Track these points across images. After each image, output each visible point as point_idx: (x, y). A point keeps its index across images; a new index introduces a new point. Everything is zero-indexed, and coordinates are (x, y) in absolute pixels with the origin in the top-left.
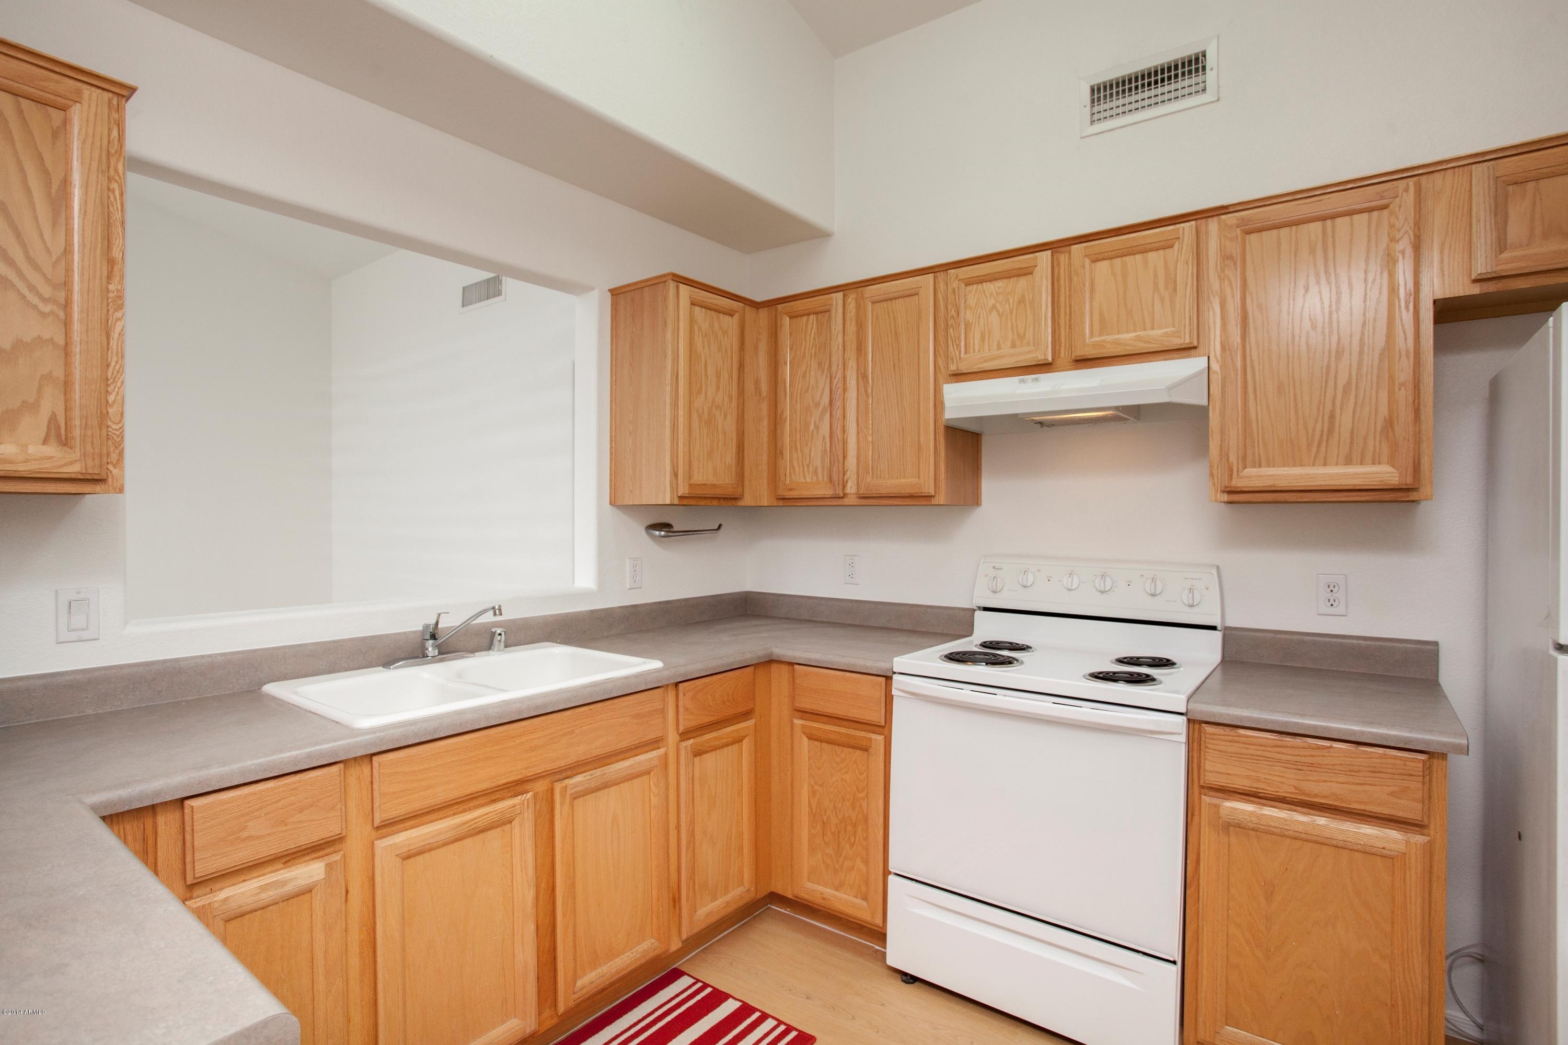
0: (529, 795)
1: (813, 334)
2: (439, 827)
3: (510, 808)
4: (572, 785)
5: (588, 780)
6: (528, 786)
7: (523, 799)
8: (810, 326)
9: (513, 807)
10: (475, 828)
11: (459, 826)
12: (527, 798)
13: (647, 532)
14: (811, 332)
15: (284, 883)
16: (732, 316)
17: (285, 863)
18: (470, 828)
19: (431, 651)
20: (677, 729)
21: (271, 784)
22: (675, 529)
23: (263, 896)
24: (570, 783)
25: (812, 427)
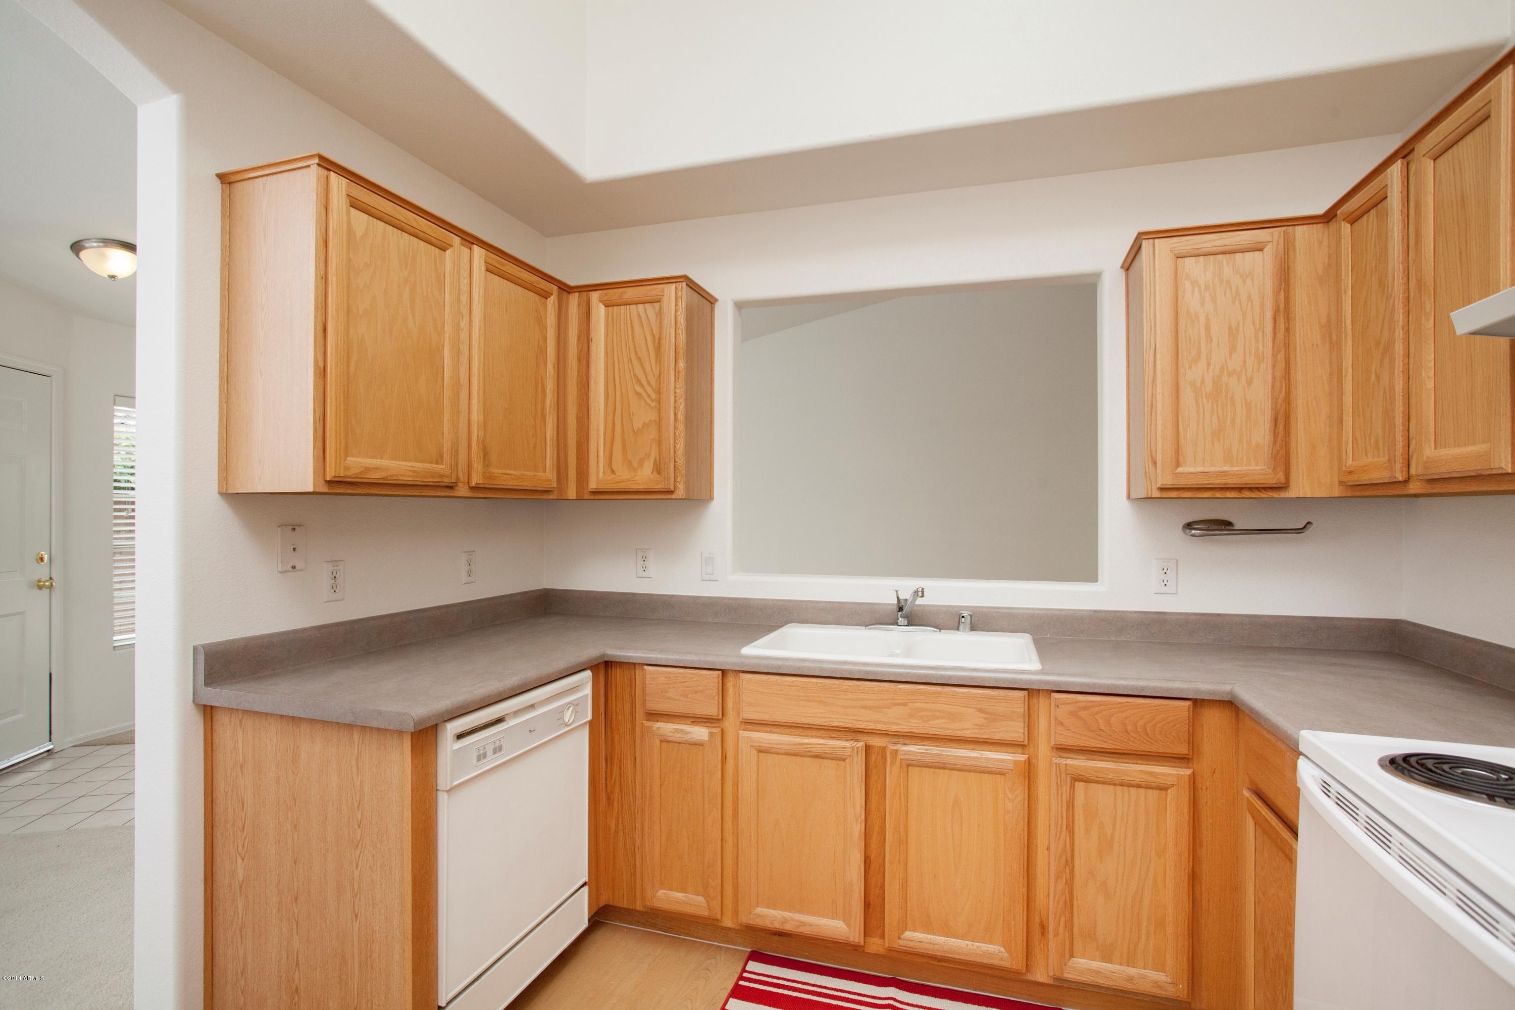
0: (861, 744)
1: (1373, 238)
2: (782, 739)
3: (838, 748)
4: (903, 751)
5: (922, 753)
6: (860, 737)
7: (853, 745)
8: (1370, 226)
9: (844, 748)
10: (809, 751)
11: (796, 744)
12: (857, 746)
13: (1184, 532)
14: (1372, 236)
15: (686, 733)
16: (1261, 250)
17: (693, 722)
18: (806, 750)
19: (901, 621)
20: (1049, 741)
21: (682, 670)
22: (1237, 527)
23: (676, 735)
24: (901, 749)
25: (1373, 377)
